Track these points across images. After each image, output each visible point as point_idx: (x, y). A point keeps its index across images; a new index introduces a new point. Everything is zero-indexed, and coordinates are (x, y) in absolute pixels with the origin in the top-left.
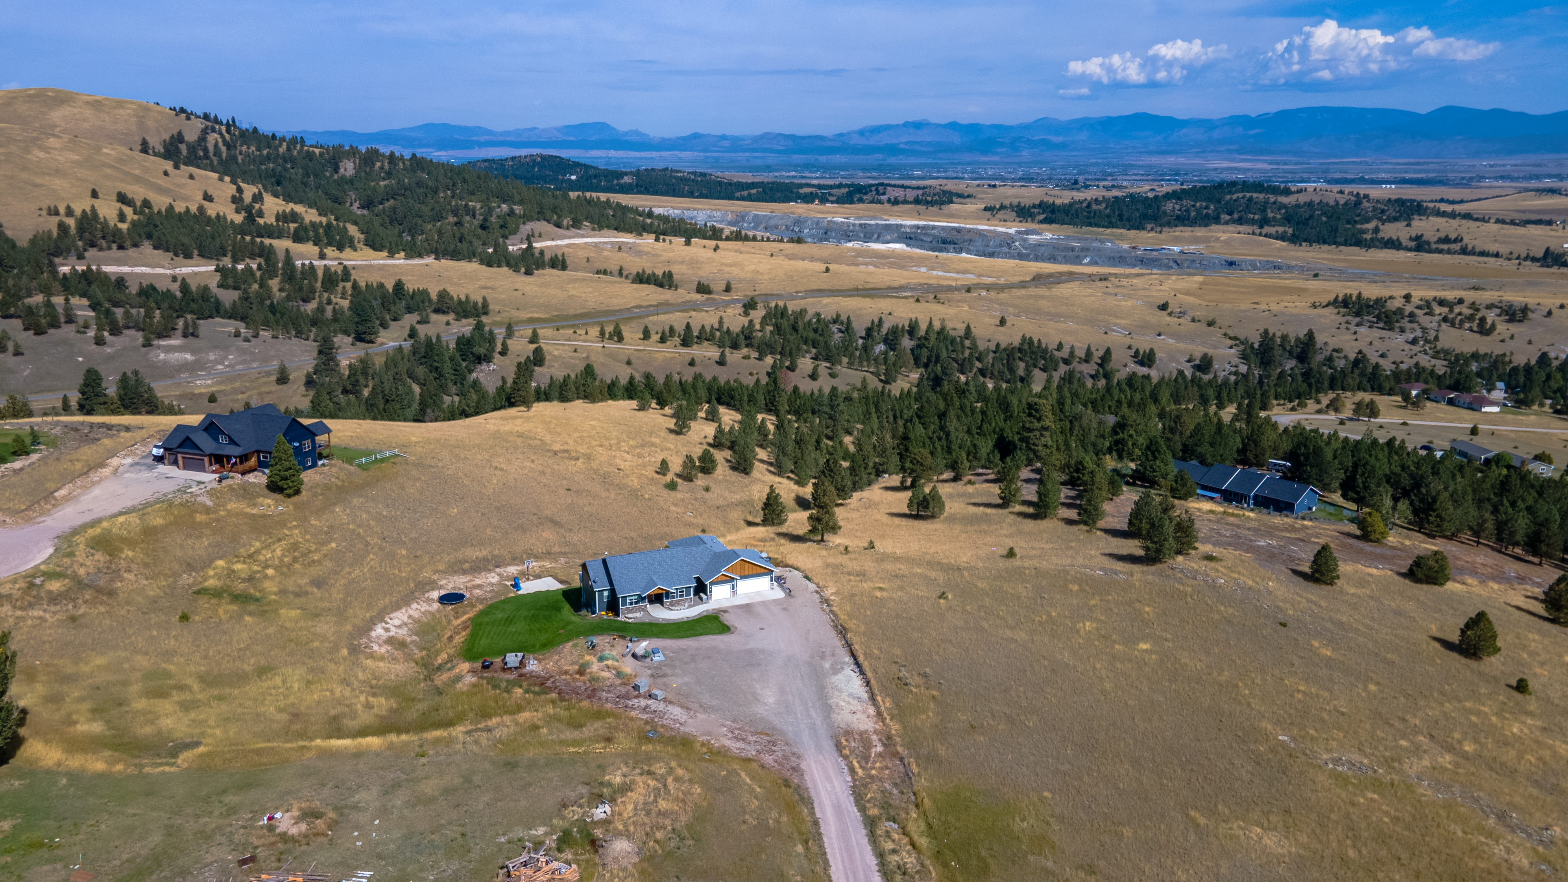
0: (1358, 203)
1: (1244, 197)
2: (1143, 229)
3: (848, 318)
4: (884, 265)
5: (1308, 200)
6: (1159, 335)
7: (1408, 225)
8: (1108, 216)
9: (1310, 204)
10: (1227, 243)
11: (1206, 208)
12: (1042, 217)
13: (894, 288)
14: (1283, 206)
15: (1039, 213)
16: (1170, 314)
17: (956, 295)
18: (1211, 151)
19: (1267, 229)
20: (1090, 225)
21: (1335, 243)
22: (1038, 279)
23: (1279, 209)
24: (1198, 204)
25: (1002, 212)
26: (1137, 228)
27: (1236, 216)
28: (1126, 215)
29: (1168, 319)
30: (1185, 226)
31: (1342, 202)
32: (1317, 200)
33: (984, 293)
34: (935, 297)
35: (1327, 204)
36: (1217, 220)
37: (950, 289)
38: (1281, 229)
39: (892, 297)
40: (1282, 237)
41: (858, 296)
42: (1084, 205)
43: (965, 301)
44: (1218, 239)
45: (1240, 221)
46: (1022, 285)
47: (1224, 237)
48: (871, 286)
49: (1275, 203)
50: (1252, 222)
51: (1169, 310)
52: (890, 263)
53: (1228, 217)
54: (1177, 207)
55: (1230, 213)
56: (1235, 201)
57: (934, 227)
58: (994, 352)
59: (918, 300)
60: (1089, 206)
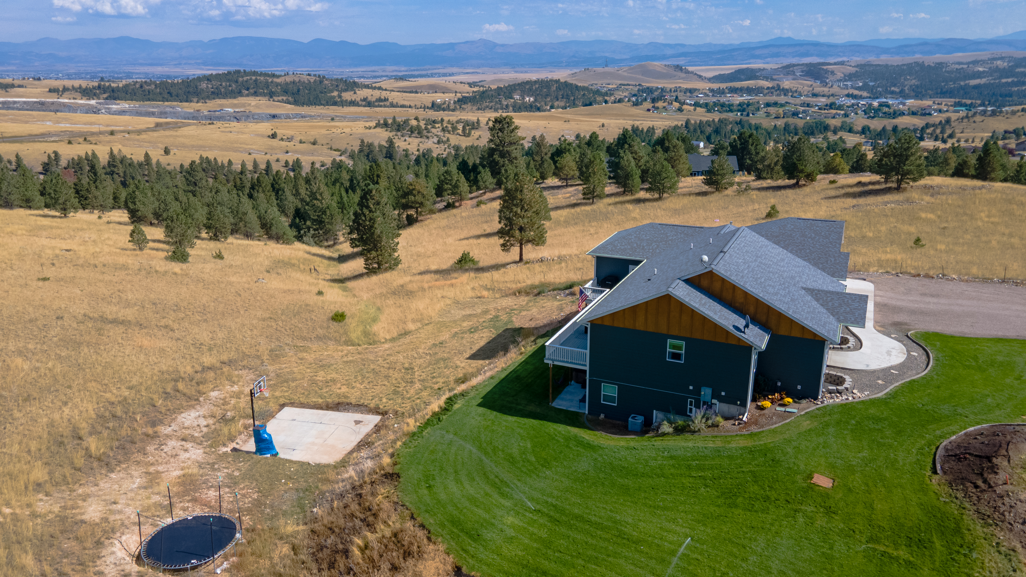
0: (321, 82)
1: (251, 79)
2: (191, 101)
3: (17, 156)
4: (6, 121)
5: (292, 80)
6: (287, 152)
7: (355, 93)
8: (161, 94)
9: (294, 82)
10: (257, 106)
11: (230, 86)
12: (105, 96)
13: (36, 135)
14: (277, 85)
15: (101, 93)
16: (282, 139)
17: (102, 137)
18: (185, 64)
19: (276, 98)
20: (149, 100)
21: (322, 104)
22: (158, 125)
23: (277, 86)
24: (224, 84)
25: (67, 93)
26: (187, 101)
27: (252, 91)
28: (174, 93)
29: (281, 142)
30: (220, 98)
31: (312, 81)
32: (297, 80)
33: (127, 135)
34: (85, 139)
35: (304, 82)
36: (240, 94)
37: (93, 134)
38: (285, 98)
39: (41, 142)
40: (289, 103)
41: (4, 142)
42: (138, 86)
43: (116, 142)
44: (250, 105)
45: (255, 94)
46: (148, 130)
47: (253, 103)
48: (10, 135)
49: (272, 82)
50: (264, 95)
51: (279, 138)
52: (12, 119)
53: (247, 92)
54: (210, 86)
55: (248, 89)
56: (246, 81)
57: (15, 102)
58: (181, 173)
59: (70, 142)
60: (141, 87)
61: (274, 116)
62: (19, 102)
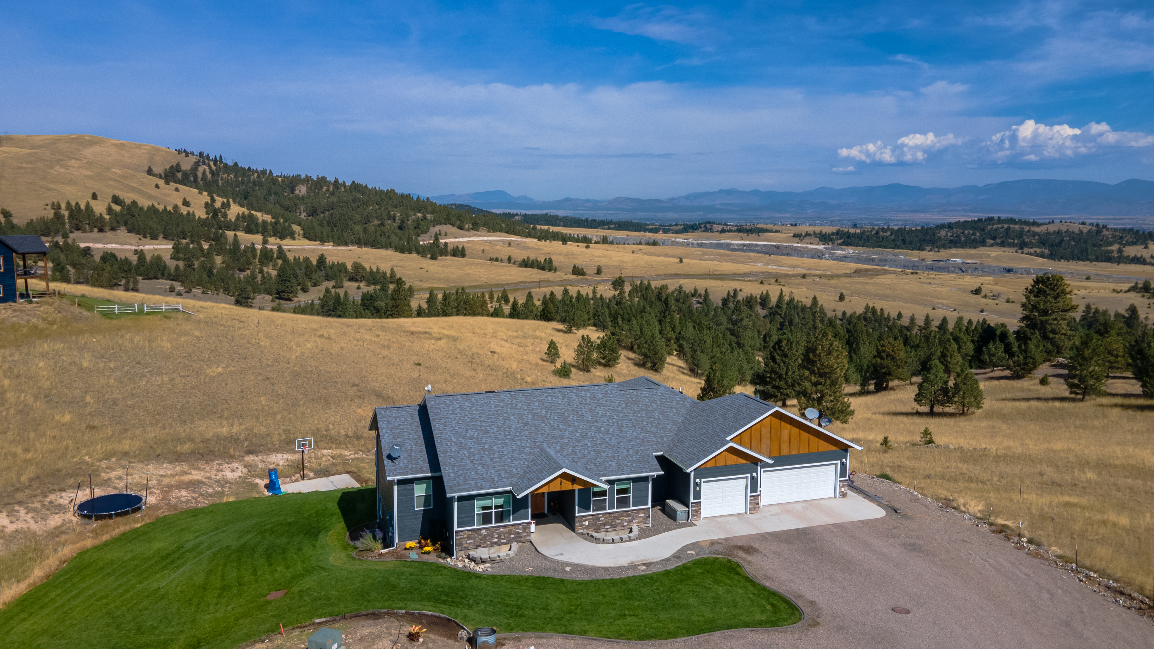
0: (1099, 232)
1: (1002, 227)
2: (924, 250)
3: (706, 291)
4: (726, 261)
5: (1057, 229)
6: (982, 311)
7: (1146, 247)
8: (894, 241)
9: (1059, 232)
10: (997, 258)
11: (973, 234)
12: (840, 241)
13: (739, 274)
14: (1035, 234)
15: (837, 239)
16: (985, 297)
17: (794, 280)
18: (951, 211)
19: (1026, 250)
20: (880, 247)
21: (1088, 260)
22: (857, 272)
23: (1034, 236)
24: (966, 232)
25: (808, 238)
26: (919, 249)
27: (998, 241)
28: (908, 240)
29: (984, 300)
30: (957, 248)
31: (1085, 231)
32: (1064, 229)
33: (817, 279)
34: (776, 281)
35: (1073, 232)
36: (983, 243)
37: (787, 276)
38: (1038, 250)
39: (739, 280)
40: (1042, 256)
41: (710, 278)
42: (874, 232)
43: (803, 285)
44: (988, 256)
45: (1003, 244)
46: (846, 275)
47: (993, 255)
48: (719, 273)
49: (1029, 231)
50: (1013, 245)
51: (983, 294)
52: (732, 259)
53: (992, 242)
54: (949, 234)
55: (994, 238)
56: (996, 230)
57: (757, 245)
58: (841, 320)
59: (762, 283)
60: (877, 233)
61: (1009, 271)
62: (760, 245)
